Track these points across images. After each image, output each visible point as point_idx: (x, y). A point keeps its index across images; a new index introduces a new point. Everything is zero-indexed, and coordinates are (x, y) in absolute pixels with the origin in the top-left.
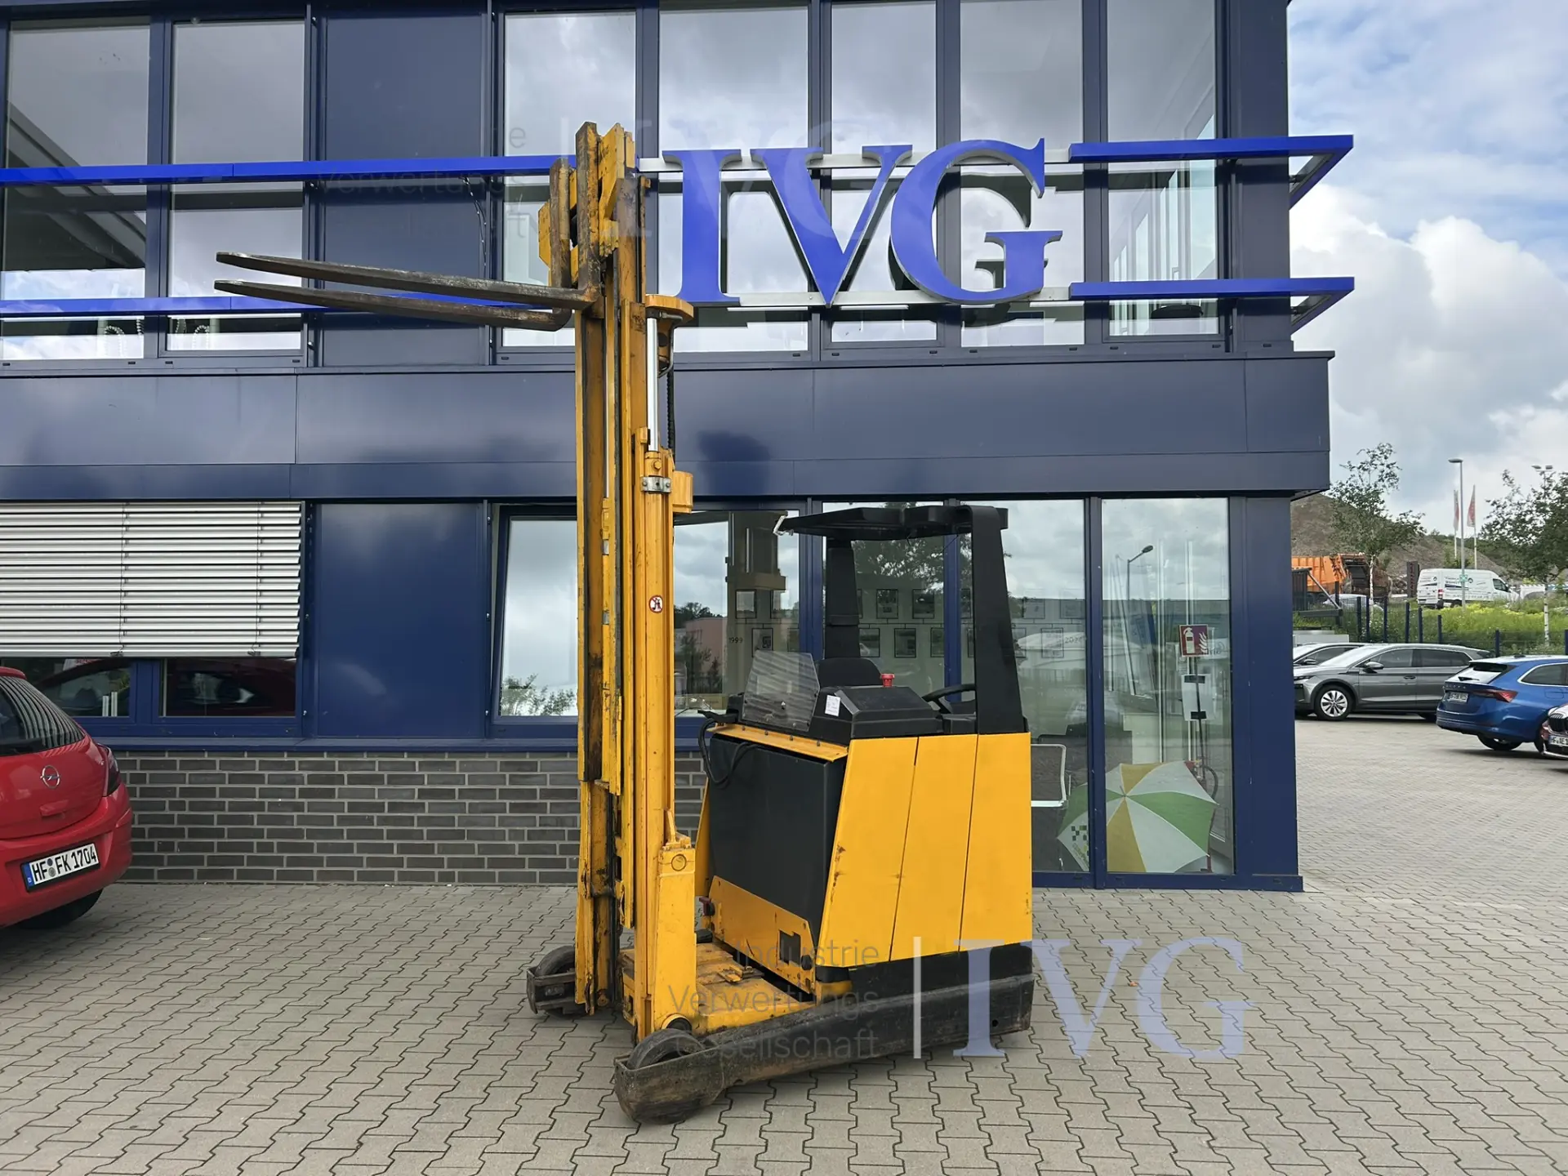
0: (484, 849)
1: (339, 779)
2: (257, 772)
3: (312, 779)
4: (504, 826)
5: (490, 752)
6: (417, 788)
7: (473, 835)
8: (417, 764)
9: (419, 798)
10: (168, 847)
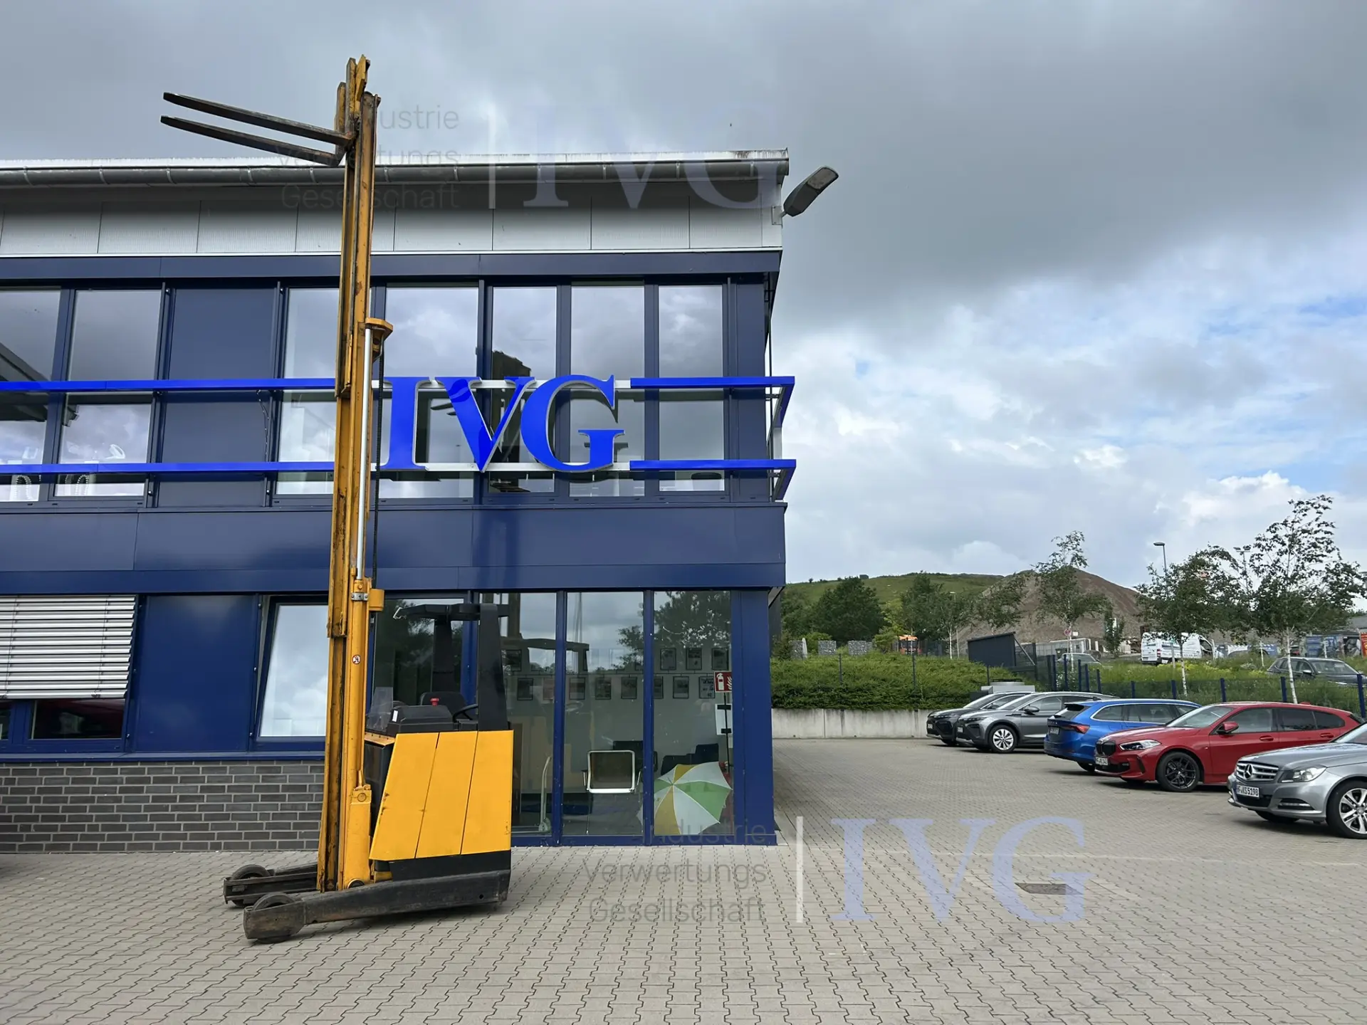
0: (242, 827)
1: (147, 780)
2: (92, 776)
3: (129, 781)
4: (257, 811)
5: (250, 761)
6: (199, 785)
7: (235, 817)
8: (201, 769)
9: (201, 792)
10: (28, 828)
